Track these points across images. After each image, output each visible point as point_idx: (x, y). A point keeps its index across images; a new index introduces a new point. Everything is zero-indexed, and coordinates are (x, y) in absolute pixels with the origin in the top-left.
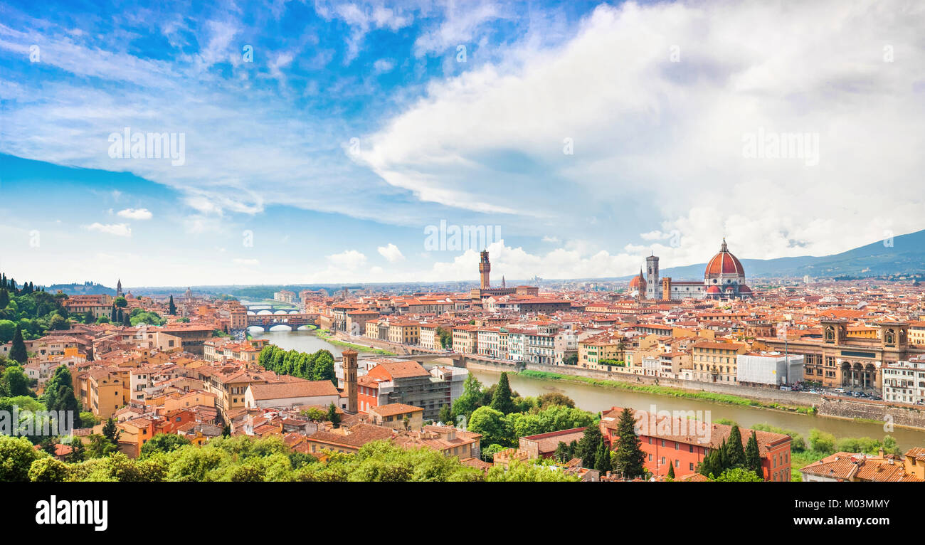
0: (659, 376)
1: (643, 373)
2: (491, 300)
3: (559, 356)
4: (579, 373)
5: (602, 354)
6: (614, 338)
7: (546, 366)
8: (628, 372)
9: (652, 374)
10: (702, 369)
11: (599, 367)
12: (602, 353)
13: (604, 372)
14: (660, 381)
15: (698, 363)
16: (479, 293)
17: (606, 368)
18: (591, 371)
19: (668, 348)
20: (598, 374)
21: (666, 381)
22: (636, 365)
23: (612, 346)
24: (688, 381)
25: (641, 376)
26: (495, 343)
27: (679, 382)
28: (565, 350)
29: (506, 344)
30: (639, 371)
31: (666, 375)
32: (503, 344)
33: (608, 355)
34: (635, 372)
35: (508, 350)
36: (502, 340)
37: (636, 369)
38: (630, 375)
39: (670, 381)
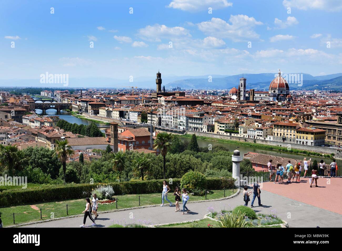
0: (256, 138)
1: (247, 137)
2: (163, 98)
3: (205, 128)
4: (215, 137)
5: (227, 127)
7: (198, 132)
8: (240, 136)
9: (252, 137)
10: (277, 135)
11: (225, 134)
12: (227, 126)
13: (228, 136)
14: (256, 141)
15: (276, 133)
16: (156, 94)
17: (228, 134)
18: (221, 135)
19: (260, 125)
20: (225, 137)
21: (260, 141)
22: (244, 133)
23: (232, 123)
24: (270, 141)
25: (247, 138)
26: (171, 120)
27: (266, 142)
28: (208, 125)
29: (177, 121)
30: (246, 136)
31: (259, 138)
32: (175, 121)
33: (230, 128)
34: (244, 137)
35: (178, 124)
36: (174, 119)
37: (244, 135)
38: (241, 137)
39: (261, 141)
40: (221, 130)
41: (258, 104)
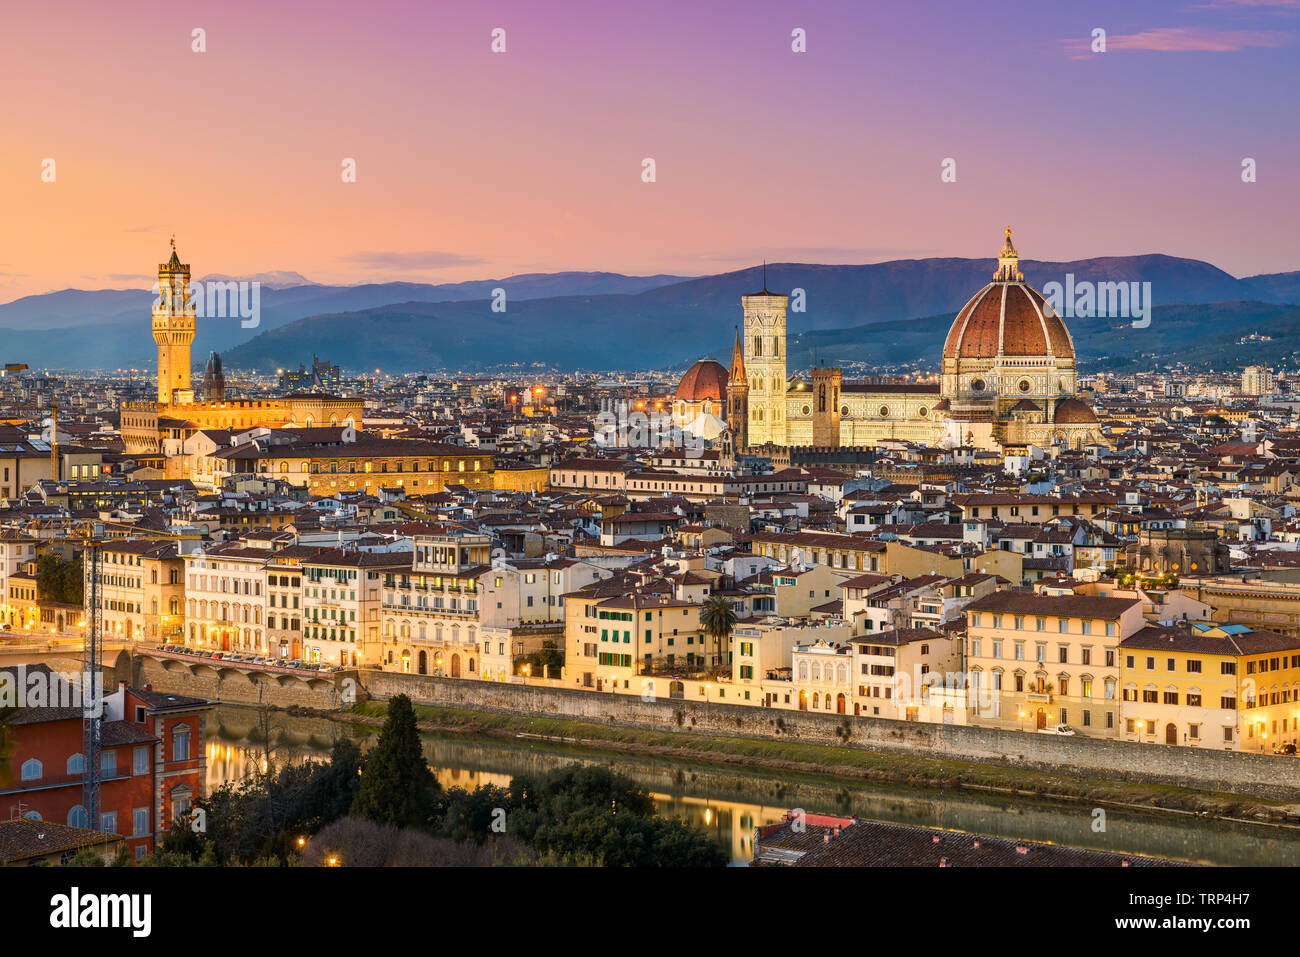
0: (850, 711)
1: (794, 705)
3: (494, 647)
4: (568, 708)
5: (648, 639)
6: (689, 579)
8: (742, 701)
9: (829, 706)
11: (640, 687)
12: (648, 634)
13: (659, 700)
14: (855, 729)
15: (987, 667)
17: (661, 687)
18: (614, 698)
19: (878, 615)
20: (638, 710)
21: (877, 731)
22: (771, 677)
23: (685, 610)
25: (791, 713)
27: (919, 732)
28: (517, 624)
29: (296, 606)
30: (781, 698)
31: (876, 710)
32: (284, 605)
33: (671, 642)
34: (768, 703)
35: (302, 628)
36: (278, 589)
37: (772, 691)
38: (749, 709)
39: (889, 731)
40: (607, 659)
41: (866, 473)
